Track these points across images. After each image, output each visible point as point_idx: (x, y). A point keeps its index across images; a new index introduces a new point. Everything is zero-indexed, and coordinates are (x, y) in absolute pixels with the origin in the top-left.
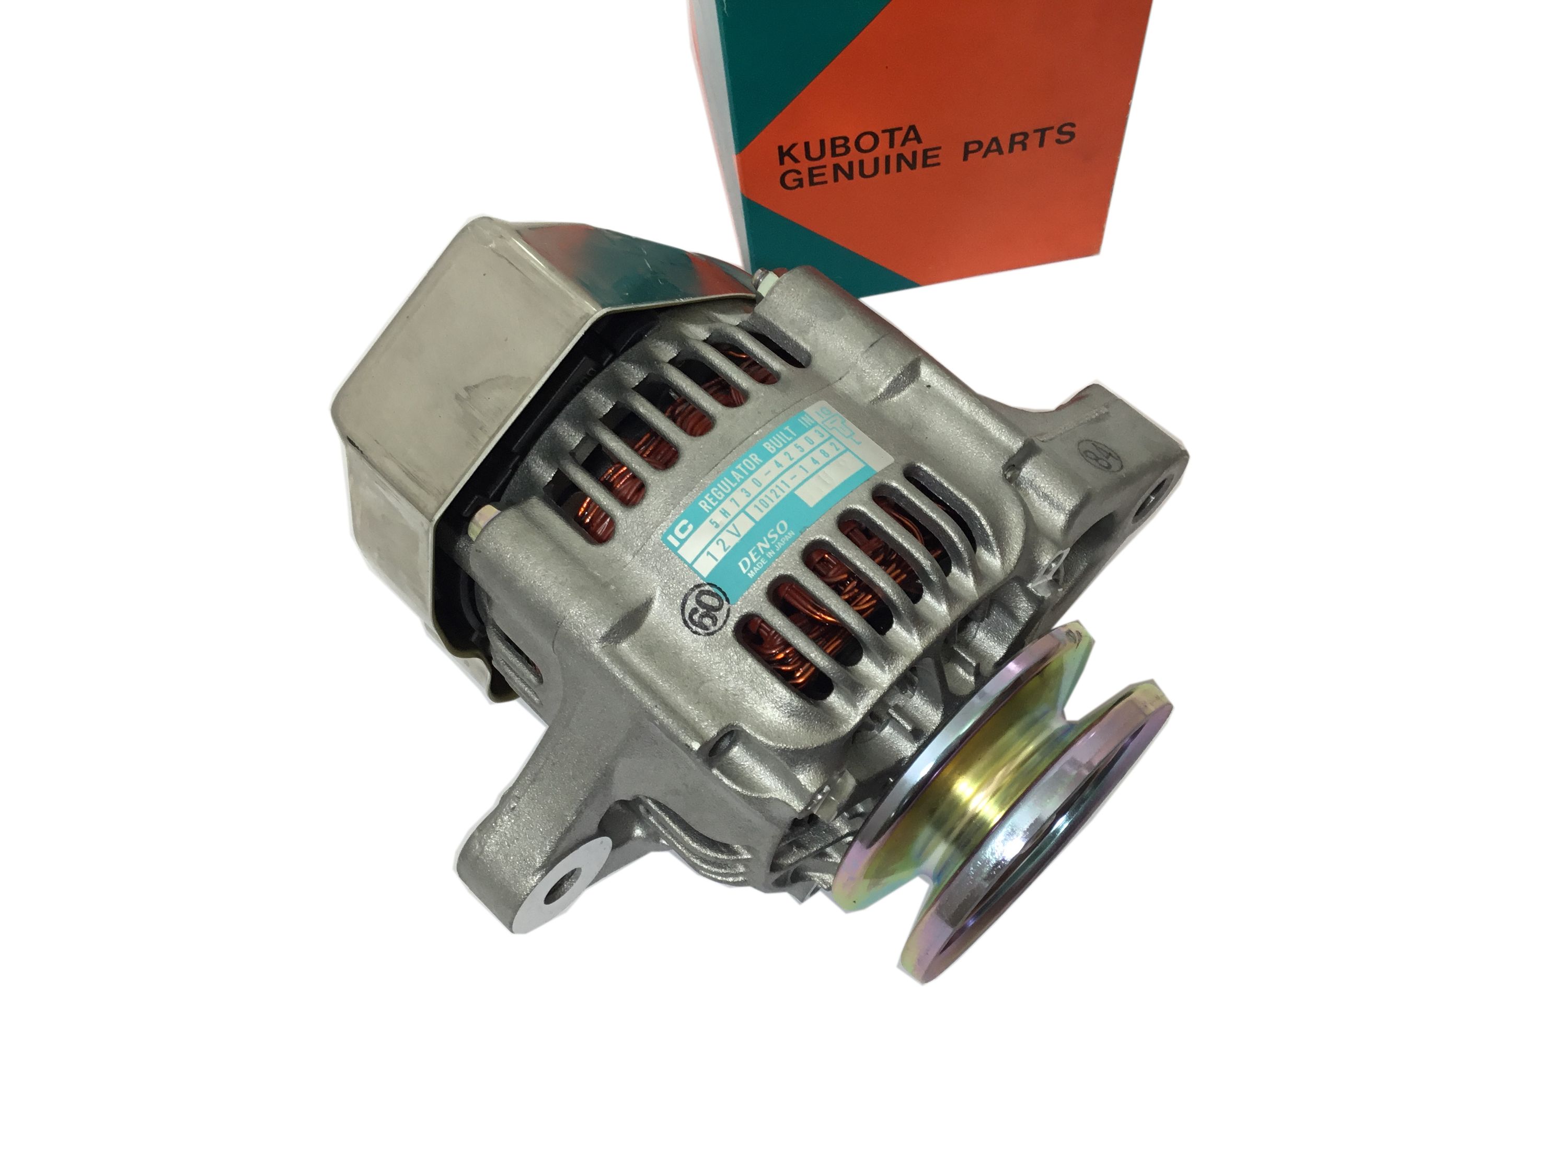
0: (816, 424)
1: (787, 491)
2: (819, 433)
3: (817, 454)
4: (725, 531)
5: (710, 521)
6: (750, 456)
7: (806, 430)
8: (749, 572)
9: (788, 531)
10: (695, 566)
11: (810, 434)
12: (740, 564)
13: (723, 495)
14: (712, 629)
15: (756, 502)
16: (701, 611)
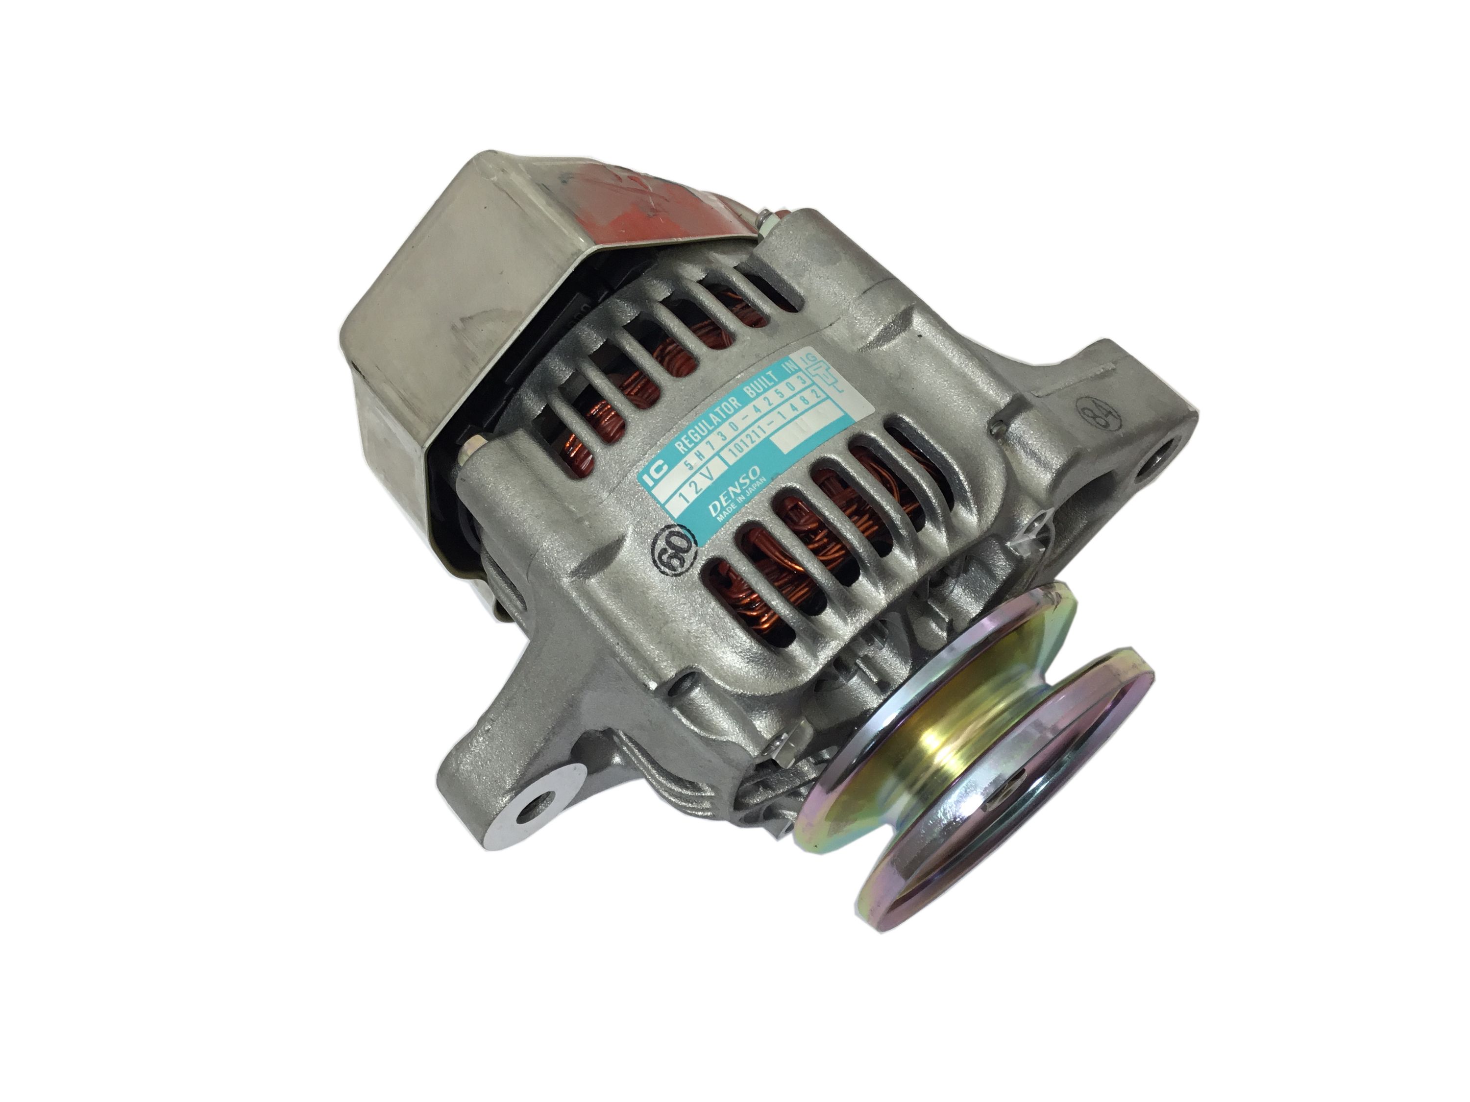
0: (800, 370)
1: (763, 436)
2: (801, 379)
3: (796, 401)
4: (698, 474)
5: (685, 463)
6: (730, 400)
7: (789, 376)
8: (718, 515)
9: (760, 477)
10: (667, 506)
11: (792, 380)
12: (711, 507)
13: (699, 437)
14: (680, 570)
15: (731, 446)
16: (670, 551)
